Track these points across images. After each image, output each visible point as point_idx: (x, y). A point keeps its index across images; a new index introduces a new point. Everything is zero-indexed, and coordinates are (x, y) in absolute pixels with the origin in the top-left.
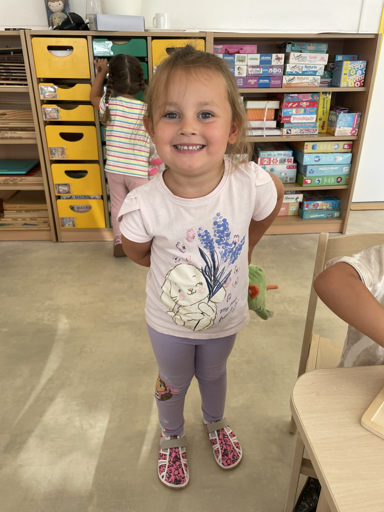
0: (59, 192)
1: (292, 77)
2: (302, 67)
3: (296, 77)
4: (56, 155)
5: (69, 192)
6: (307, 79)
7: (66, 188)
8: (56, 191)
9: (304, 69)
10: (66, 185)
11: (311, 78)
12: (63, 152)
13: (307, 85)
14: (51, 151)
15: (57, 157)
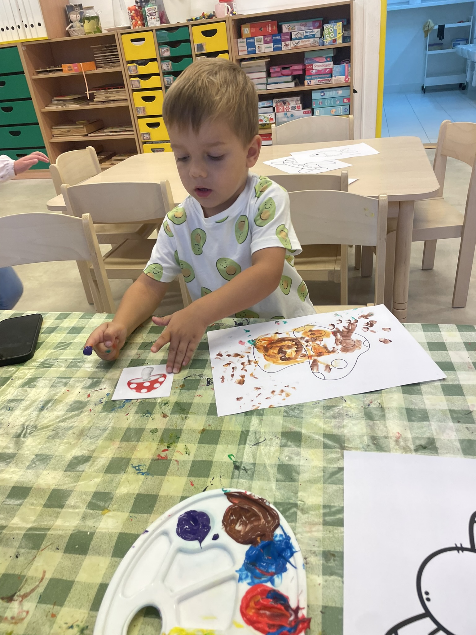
0: (144, 139)
1: (297, 41)
2: (303, 33)
3: (300, 41)
4: (140, 112)
5: (150, 139)
6: (309, 41)
7: (148, 136)
8: (142, 138)
9: (305, 34)
10: (147, 133)
11: (312, 40)
12: (144, 110)
13: (309, 46)
14: (137, 110)
15: (141, 114)
